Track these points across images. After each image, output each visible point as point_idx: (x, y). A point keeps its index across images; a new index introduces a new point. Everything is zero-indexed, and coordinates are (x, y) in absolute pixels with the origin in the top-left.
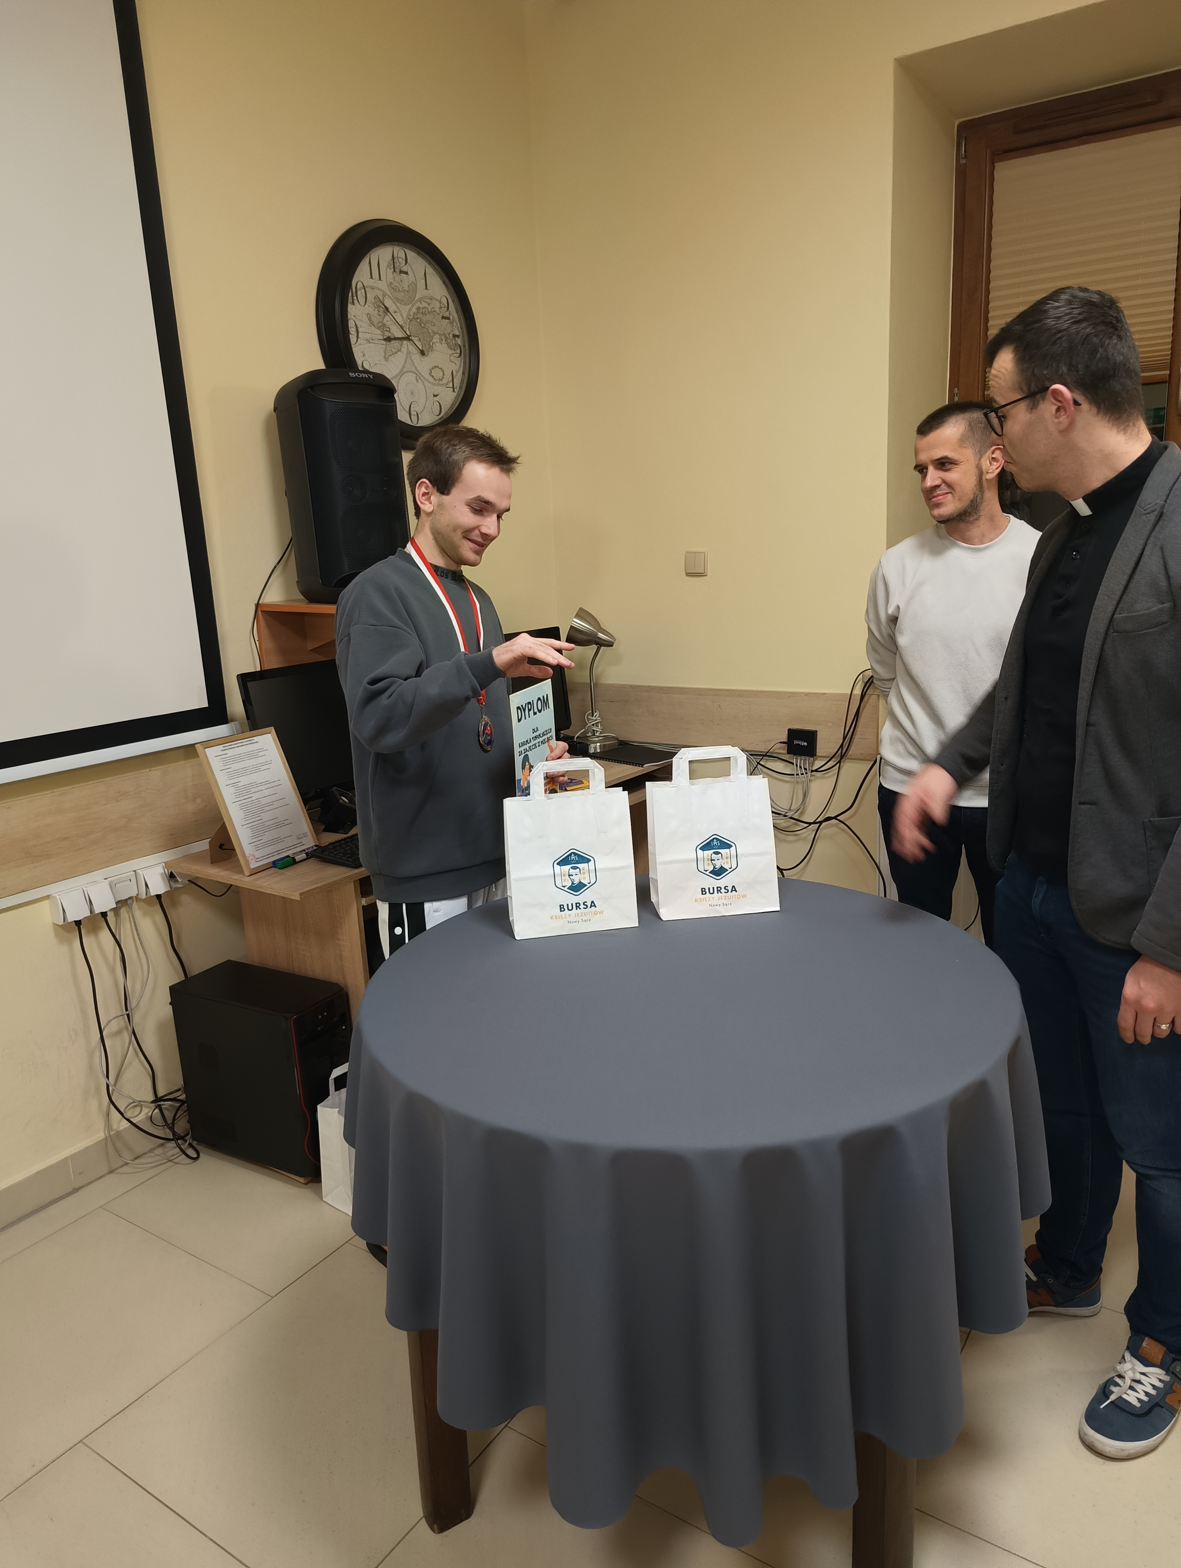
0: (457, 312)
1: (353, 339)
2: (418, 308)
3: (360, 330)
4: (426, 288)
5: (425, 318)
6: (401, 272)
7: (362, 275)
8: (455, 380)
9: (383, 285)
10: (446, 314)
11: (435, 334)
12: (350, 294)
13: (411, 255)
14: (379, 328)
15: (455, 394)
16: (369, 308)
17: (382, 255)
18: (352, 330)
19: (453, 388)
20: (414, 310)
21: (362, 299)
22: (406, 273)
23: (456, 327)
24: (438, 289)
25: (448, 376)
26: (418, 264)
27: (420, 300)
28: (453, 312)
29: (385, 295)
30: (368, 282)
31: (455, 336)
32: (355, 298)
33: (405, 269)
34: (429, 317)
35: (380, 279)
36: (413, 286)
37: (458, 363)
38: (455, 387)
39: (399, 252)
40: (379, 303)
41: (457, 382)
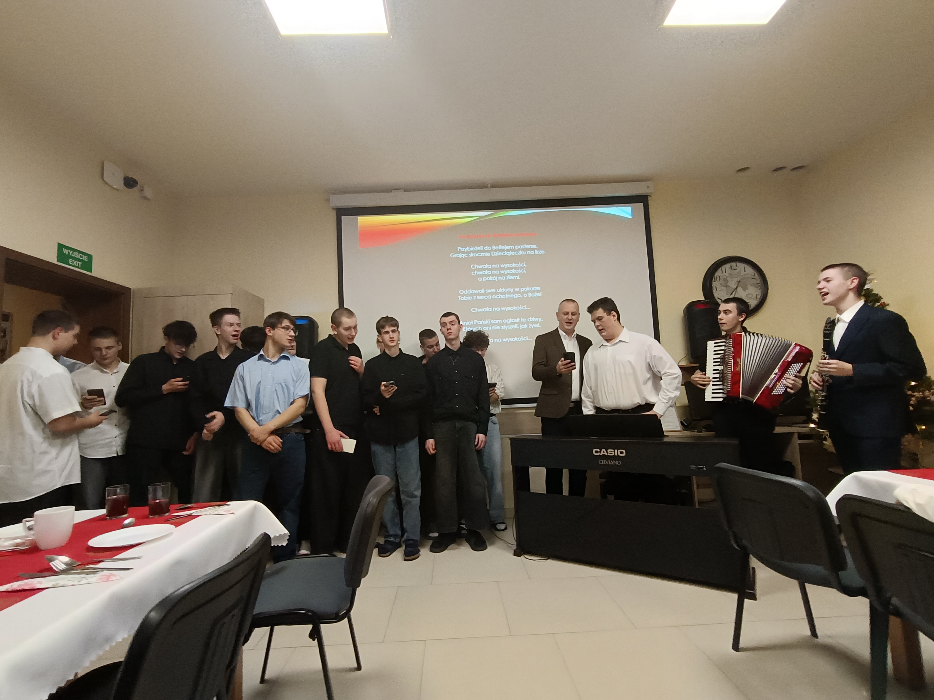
0: (758, 275)
1: (714, 291)
2: (742, 278)
3: (717, 288)
4: (745, 271)
6: (734, 269)
7: (719, 273)
8: (758, 297)
9: (727, 274)
10: (754, 278)
11: (749, 284)
12: (714, 280)
13: (738, 264)
14: (725, 286)
15: (757, 301)
16: (721, 282)
17: (727, 266)
18: (714, 288)
19: (757, 299)
21: (718, 280)
22: (736, 269)
23: (758, 280)
24: (750, 271)
25: (754, 296)
26: (741, 266)
27: (742, 276)
28: (757, 276)
29: (727, 277)
30: (721, 275)
31: (757, 283)
32: (716, 280)
33: (736, 268)
34: (746, 280)
35: (725, 273)
36: (740, 273)
37: (759, 291)
38: (758, 298)
39: (733, 264)
40: (725, 280)
41: (759, 297)
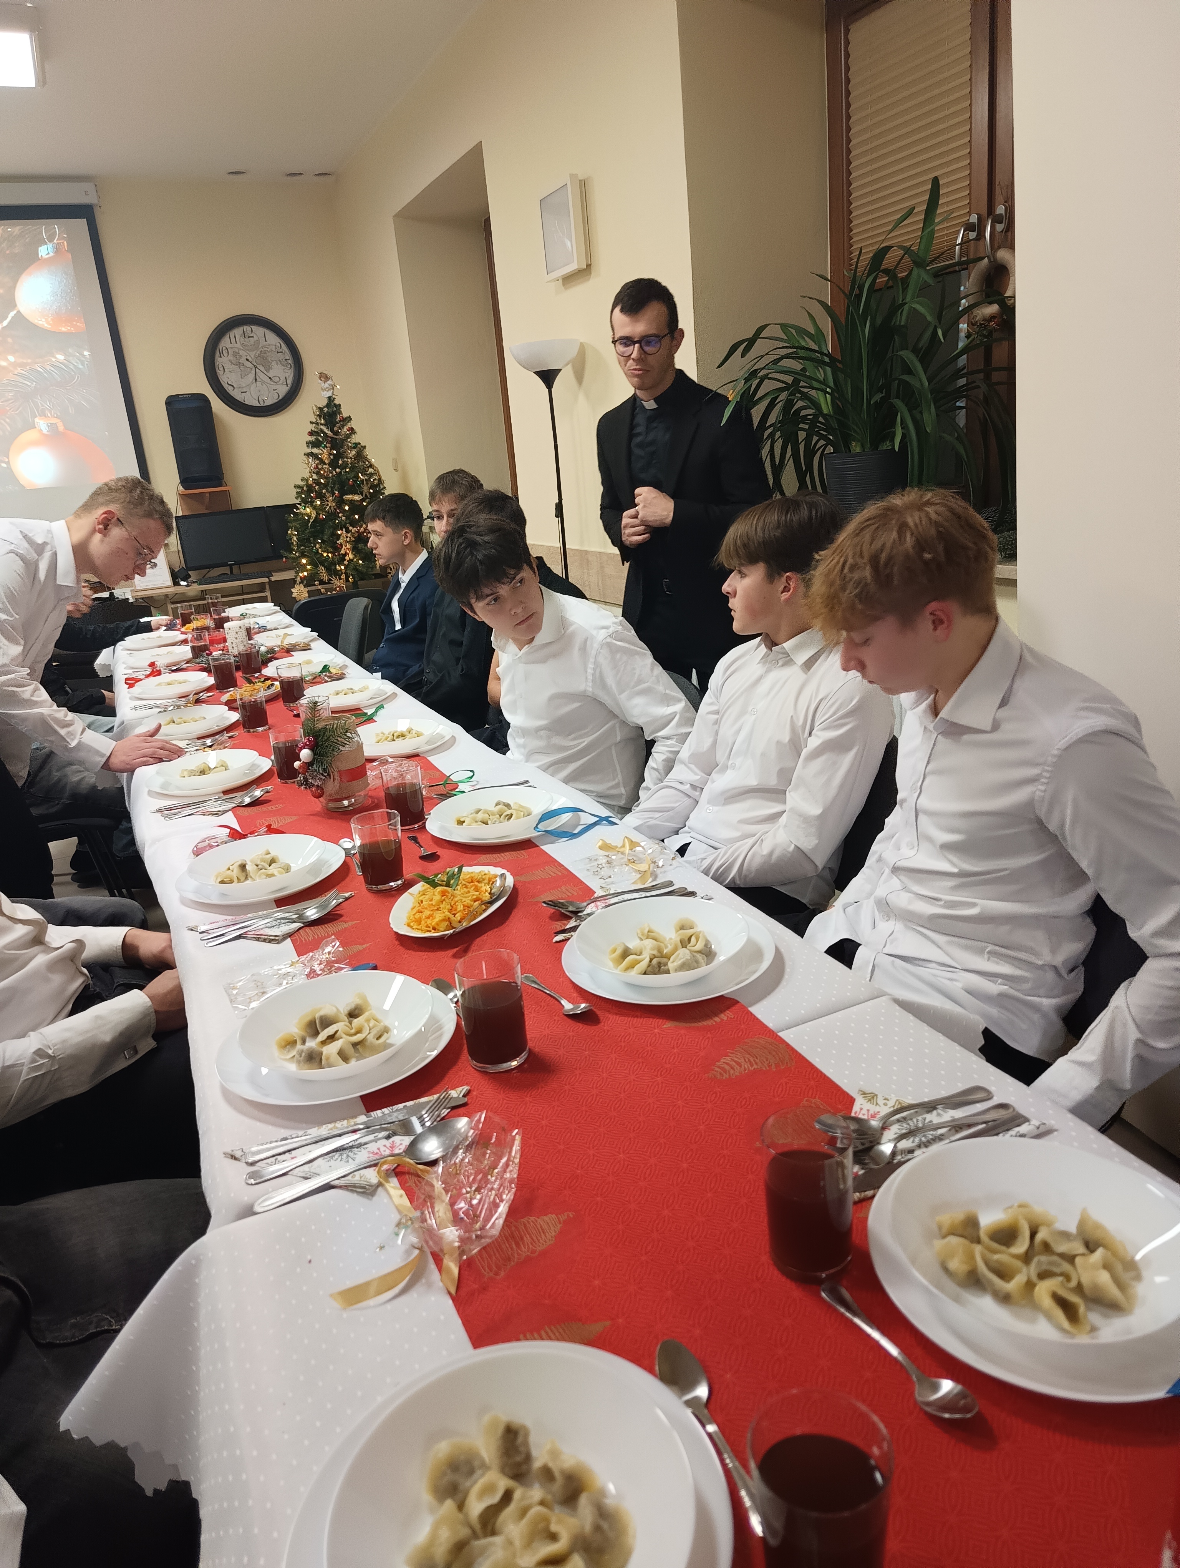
0: (286, 348)
1: (221, 373)
2: (261, 351)
3: (225, 367)
4: (265, 340)
5: (265, 355)
6: (249, 337)
7: (225, 343)
8: (288, 381)
9: (238, 345)
10: (280, 351)
11: (273, 361)
12: (219, 353)
13: (254, 328)
14: (236, 365)
15: (288, 387)
16: (231, 357)
17: (237, 332)
18: (221, 368)
20: (258, 352)
21: (226, 354)
22: (252, 337)
23: (287, 355)
24: (273, 339)
25: (283, 379)
26: (259, 331)
27: (262, 347)
28: (284, 348)
29: (239, 349)
30: (229, 345)
31: (286, 360)
32: (222, 353)
33: (251, 335)
34: (268, 354)
36: (258, 341)
37: (289, 371)
38: (288, 384)
39: (247, 328)
40: (236, 354)
41: (290, 382)
